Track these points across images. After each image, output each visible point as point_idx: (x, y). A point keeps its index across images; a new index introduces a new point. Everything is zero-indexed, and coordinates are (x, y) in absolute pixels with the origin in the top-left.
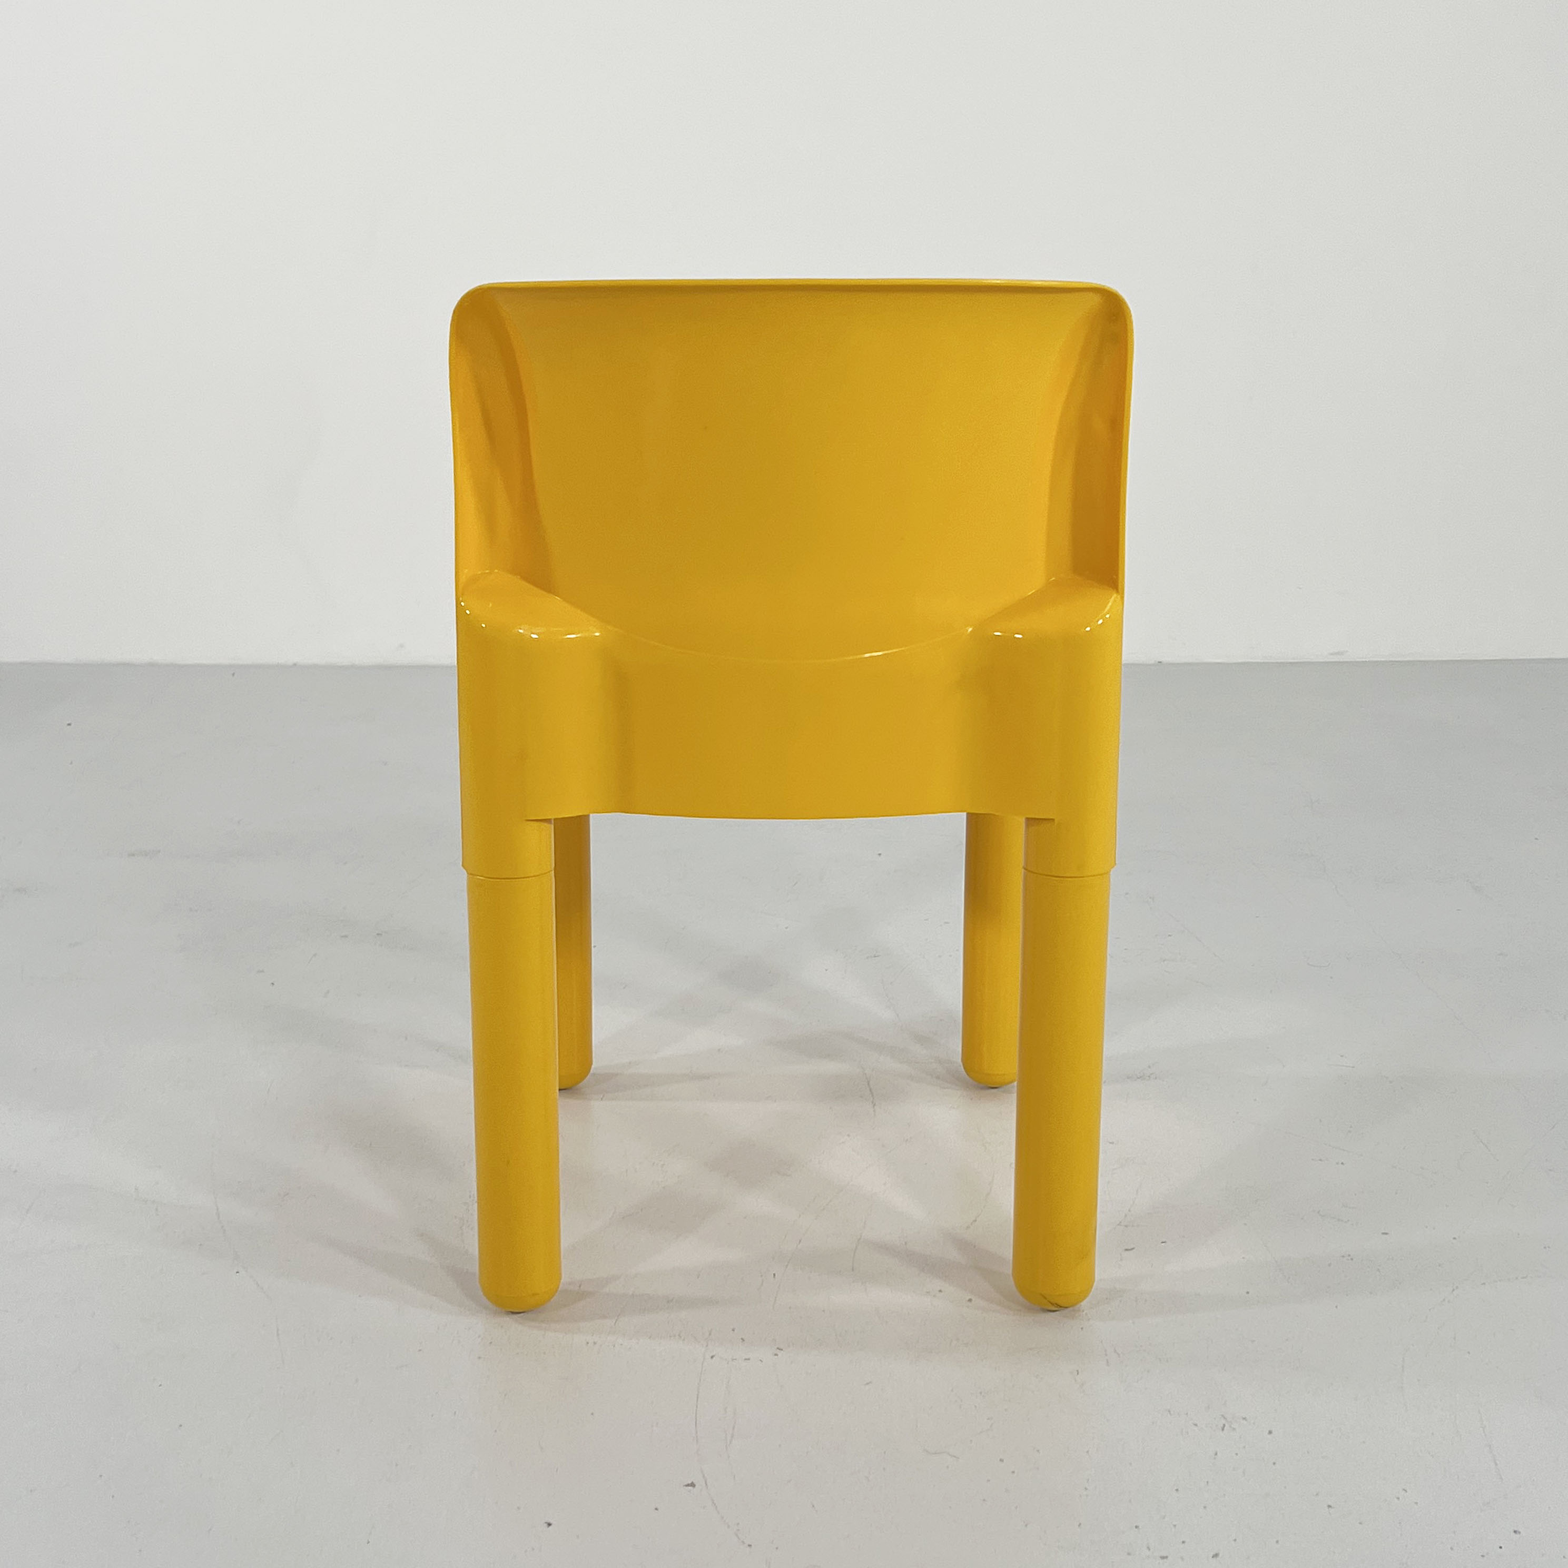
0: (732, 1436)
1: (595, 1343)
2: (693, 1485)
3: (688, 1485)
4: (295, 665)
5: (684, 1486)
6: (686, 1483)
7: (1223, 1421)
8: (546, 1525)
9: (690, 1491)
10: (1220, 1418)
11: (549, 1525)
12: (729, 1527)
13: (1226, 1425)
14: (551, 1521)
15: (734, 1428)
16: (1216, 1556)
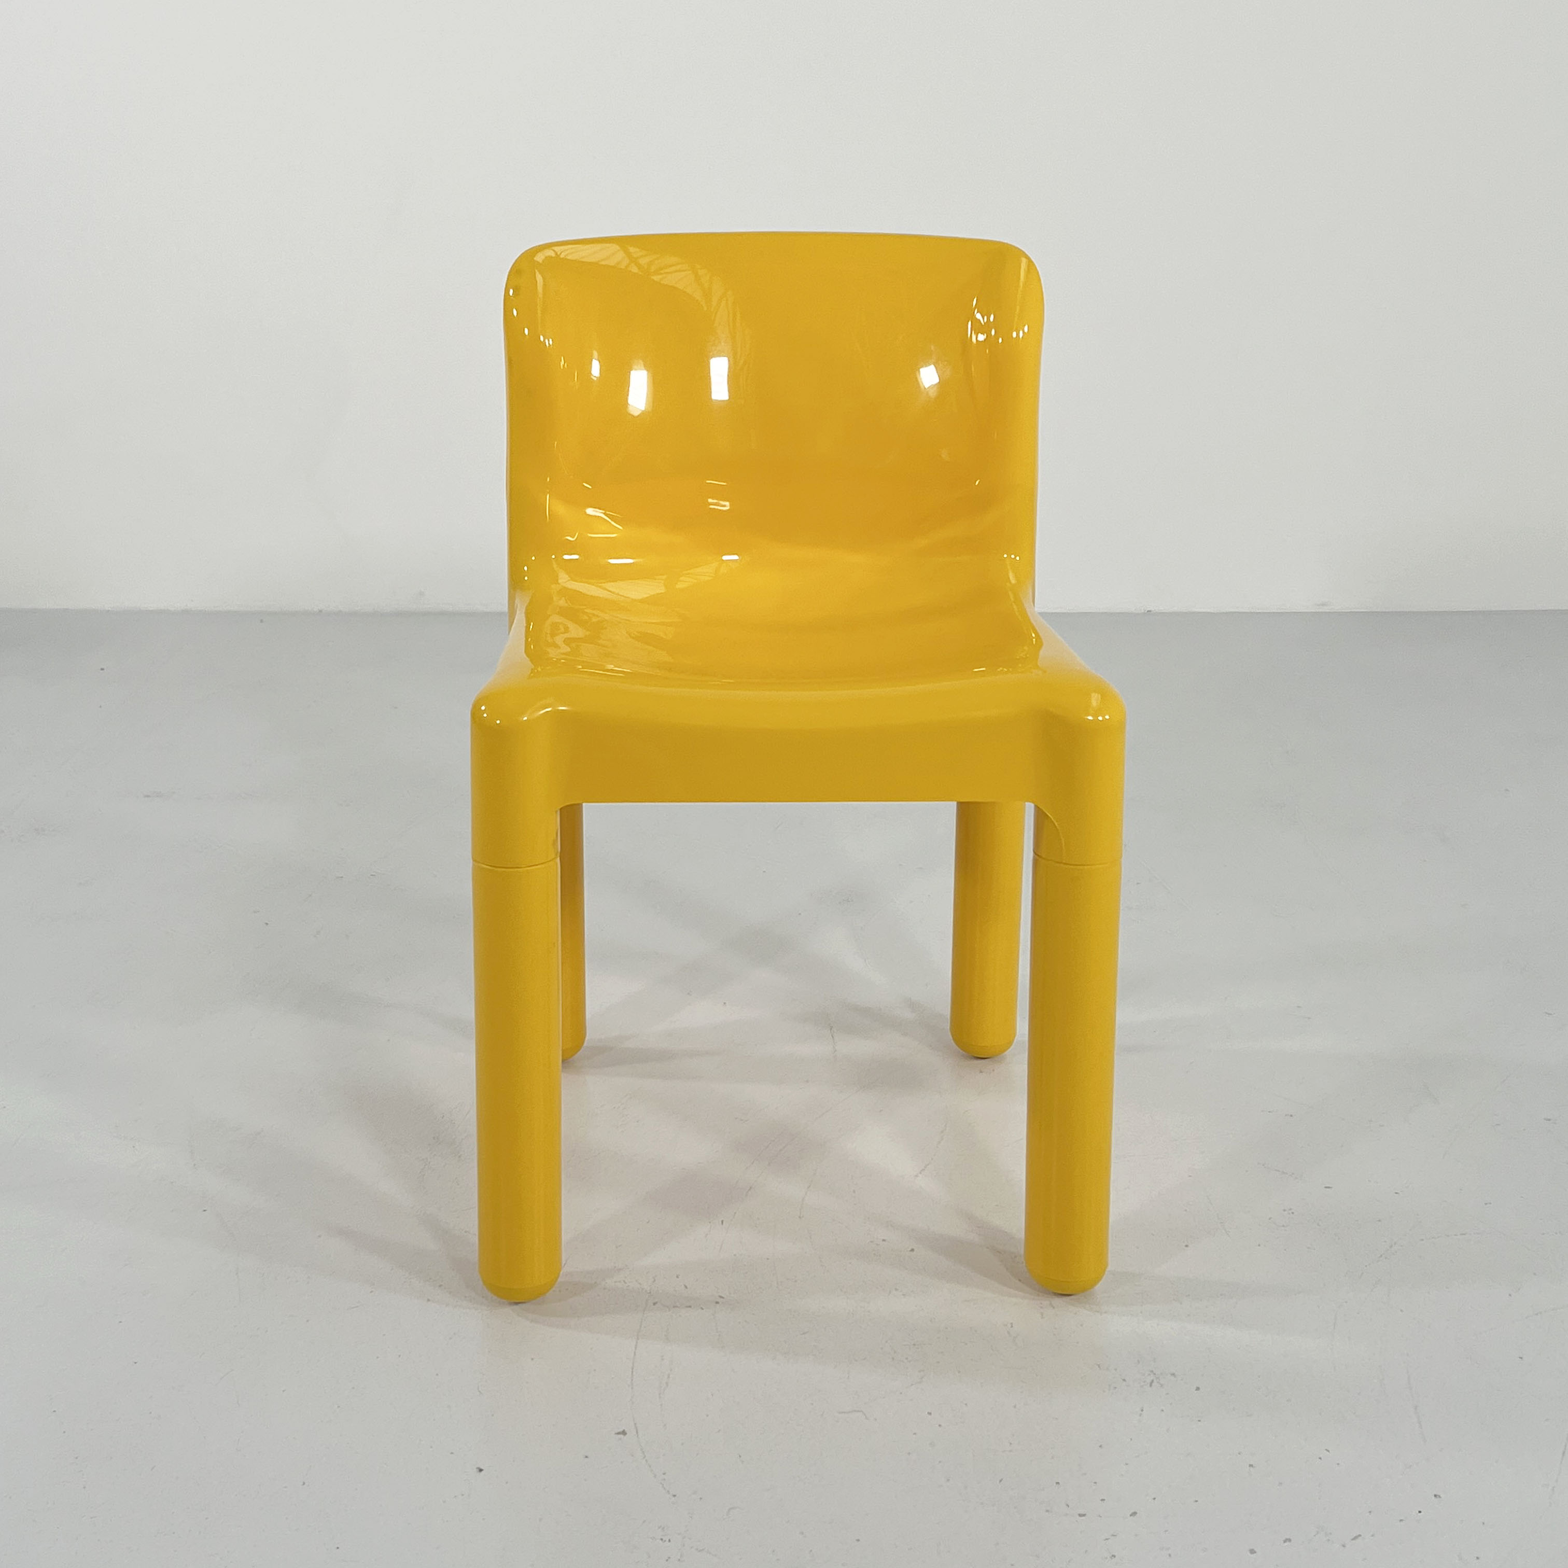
2: (624, 1433)
3: (619, 1433)
5: (615, 1434)
6: (617, 1432)
7: (1152, 1377)
8: (477, 1471)
9: (620, 1439)
10: (1149, 1374)
11: (481, 1470)
12: (655, 1476)
13: (1155, 1381)
14: (482, 1468)
16: (1134, 1514)
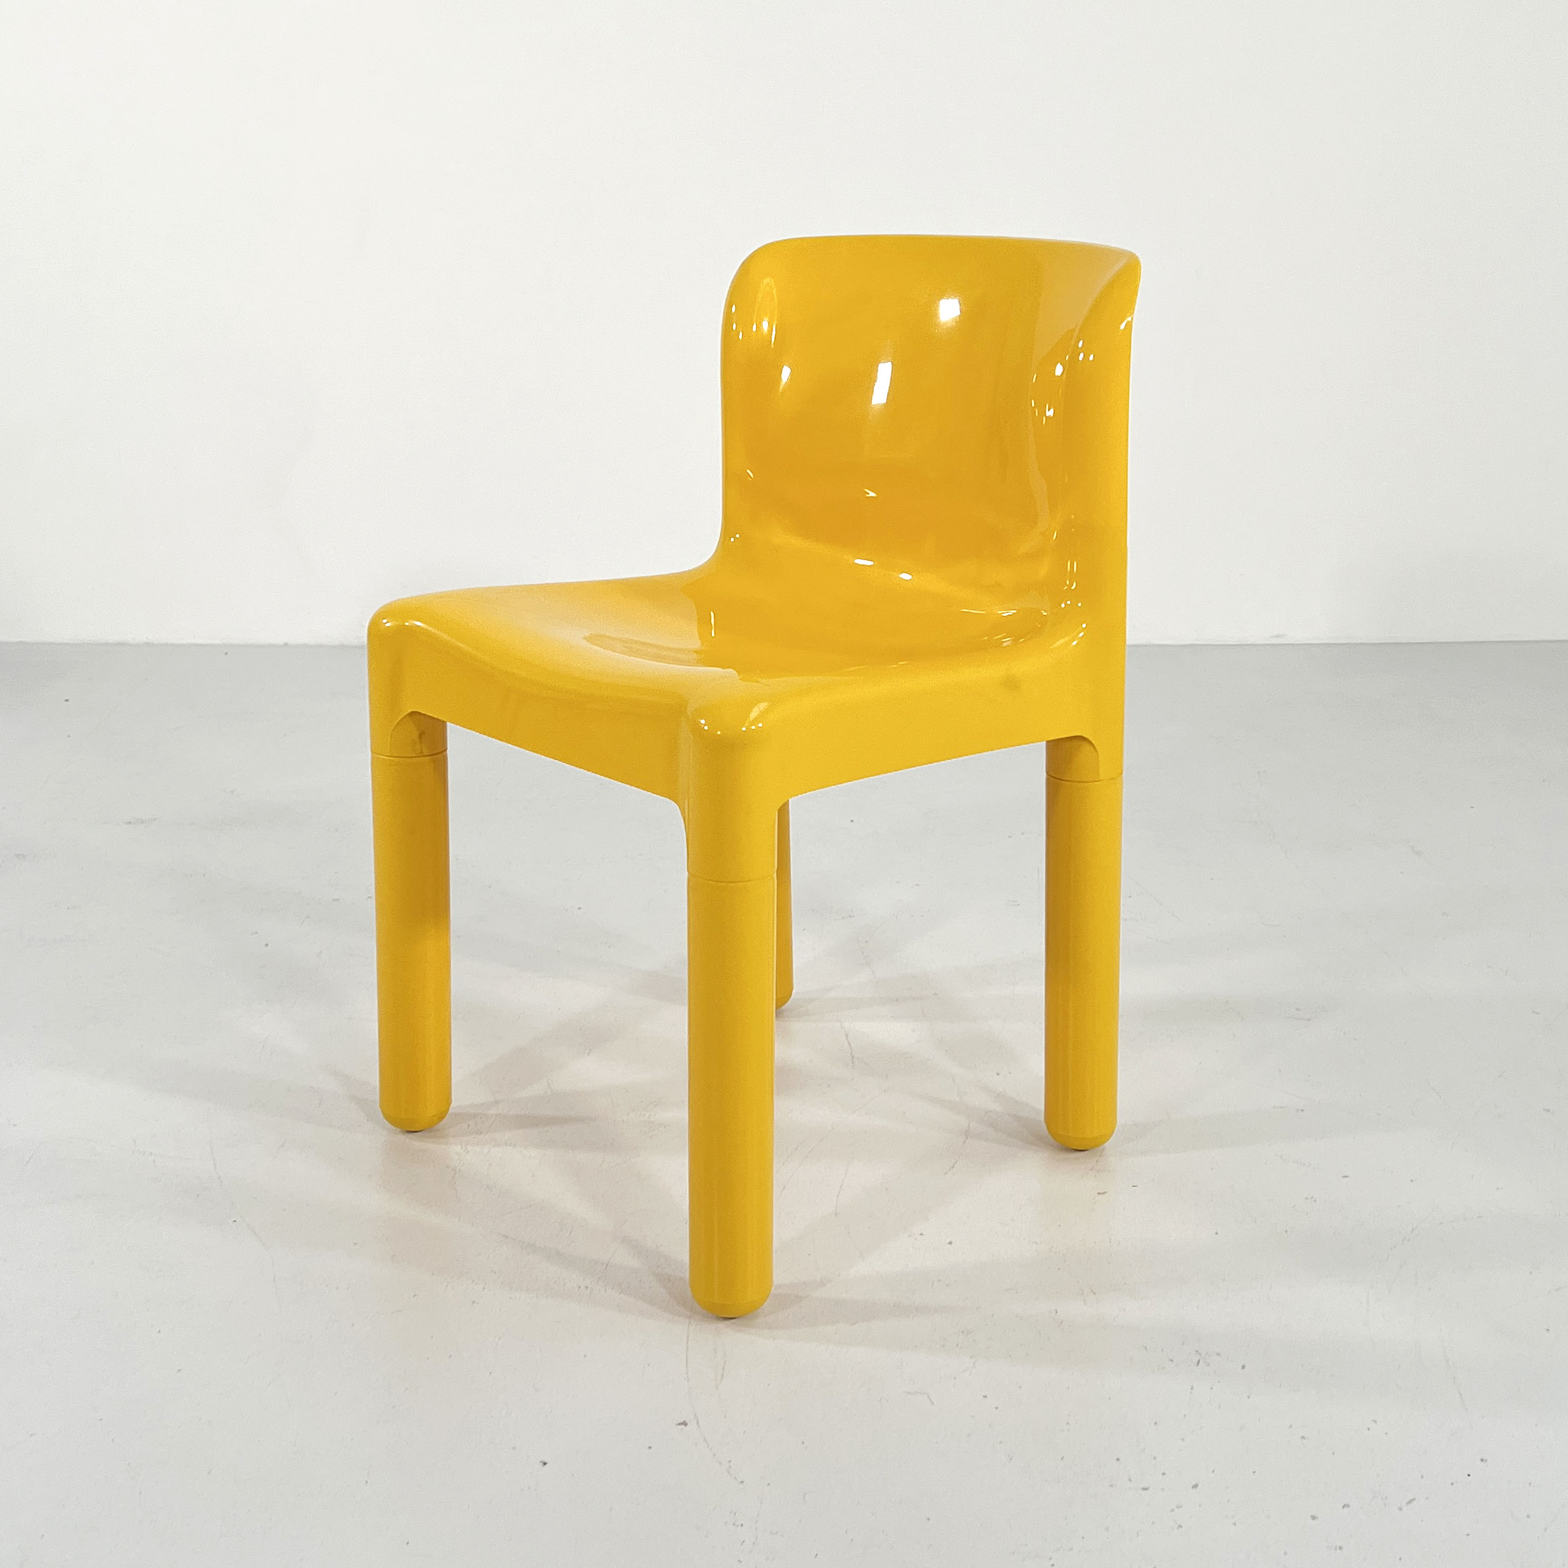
0: (722, 1376)
1: (587, 1287)
2: (685, 1424)
3: (680, 1424)
4: (286, 644)
5: (676, 1425)
6: (678, 1423)
7: (1198, 1357)
8: (541, 1464)
9: (682, 1430)
10: (1195, 1354)
11: (545, 1464)
12: (721, 1464)
13: (1201, 1360)
14: (546, 1461)
15: (723, 1369)
16: (1195, 1486)
